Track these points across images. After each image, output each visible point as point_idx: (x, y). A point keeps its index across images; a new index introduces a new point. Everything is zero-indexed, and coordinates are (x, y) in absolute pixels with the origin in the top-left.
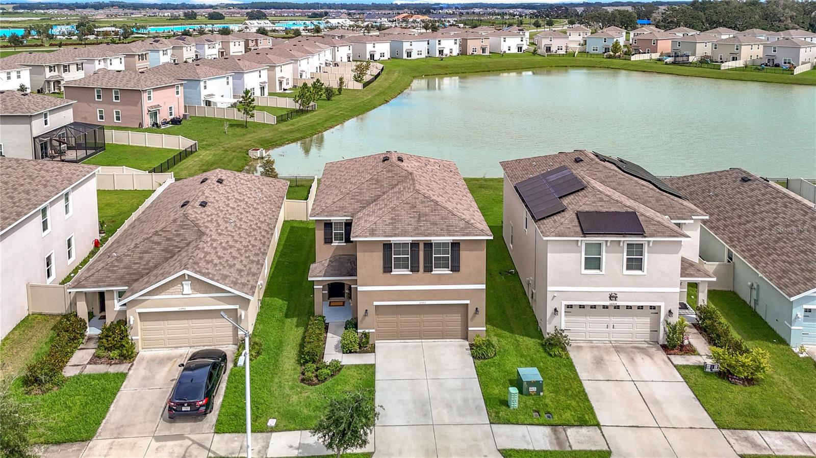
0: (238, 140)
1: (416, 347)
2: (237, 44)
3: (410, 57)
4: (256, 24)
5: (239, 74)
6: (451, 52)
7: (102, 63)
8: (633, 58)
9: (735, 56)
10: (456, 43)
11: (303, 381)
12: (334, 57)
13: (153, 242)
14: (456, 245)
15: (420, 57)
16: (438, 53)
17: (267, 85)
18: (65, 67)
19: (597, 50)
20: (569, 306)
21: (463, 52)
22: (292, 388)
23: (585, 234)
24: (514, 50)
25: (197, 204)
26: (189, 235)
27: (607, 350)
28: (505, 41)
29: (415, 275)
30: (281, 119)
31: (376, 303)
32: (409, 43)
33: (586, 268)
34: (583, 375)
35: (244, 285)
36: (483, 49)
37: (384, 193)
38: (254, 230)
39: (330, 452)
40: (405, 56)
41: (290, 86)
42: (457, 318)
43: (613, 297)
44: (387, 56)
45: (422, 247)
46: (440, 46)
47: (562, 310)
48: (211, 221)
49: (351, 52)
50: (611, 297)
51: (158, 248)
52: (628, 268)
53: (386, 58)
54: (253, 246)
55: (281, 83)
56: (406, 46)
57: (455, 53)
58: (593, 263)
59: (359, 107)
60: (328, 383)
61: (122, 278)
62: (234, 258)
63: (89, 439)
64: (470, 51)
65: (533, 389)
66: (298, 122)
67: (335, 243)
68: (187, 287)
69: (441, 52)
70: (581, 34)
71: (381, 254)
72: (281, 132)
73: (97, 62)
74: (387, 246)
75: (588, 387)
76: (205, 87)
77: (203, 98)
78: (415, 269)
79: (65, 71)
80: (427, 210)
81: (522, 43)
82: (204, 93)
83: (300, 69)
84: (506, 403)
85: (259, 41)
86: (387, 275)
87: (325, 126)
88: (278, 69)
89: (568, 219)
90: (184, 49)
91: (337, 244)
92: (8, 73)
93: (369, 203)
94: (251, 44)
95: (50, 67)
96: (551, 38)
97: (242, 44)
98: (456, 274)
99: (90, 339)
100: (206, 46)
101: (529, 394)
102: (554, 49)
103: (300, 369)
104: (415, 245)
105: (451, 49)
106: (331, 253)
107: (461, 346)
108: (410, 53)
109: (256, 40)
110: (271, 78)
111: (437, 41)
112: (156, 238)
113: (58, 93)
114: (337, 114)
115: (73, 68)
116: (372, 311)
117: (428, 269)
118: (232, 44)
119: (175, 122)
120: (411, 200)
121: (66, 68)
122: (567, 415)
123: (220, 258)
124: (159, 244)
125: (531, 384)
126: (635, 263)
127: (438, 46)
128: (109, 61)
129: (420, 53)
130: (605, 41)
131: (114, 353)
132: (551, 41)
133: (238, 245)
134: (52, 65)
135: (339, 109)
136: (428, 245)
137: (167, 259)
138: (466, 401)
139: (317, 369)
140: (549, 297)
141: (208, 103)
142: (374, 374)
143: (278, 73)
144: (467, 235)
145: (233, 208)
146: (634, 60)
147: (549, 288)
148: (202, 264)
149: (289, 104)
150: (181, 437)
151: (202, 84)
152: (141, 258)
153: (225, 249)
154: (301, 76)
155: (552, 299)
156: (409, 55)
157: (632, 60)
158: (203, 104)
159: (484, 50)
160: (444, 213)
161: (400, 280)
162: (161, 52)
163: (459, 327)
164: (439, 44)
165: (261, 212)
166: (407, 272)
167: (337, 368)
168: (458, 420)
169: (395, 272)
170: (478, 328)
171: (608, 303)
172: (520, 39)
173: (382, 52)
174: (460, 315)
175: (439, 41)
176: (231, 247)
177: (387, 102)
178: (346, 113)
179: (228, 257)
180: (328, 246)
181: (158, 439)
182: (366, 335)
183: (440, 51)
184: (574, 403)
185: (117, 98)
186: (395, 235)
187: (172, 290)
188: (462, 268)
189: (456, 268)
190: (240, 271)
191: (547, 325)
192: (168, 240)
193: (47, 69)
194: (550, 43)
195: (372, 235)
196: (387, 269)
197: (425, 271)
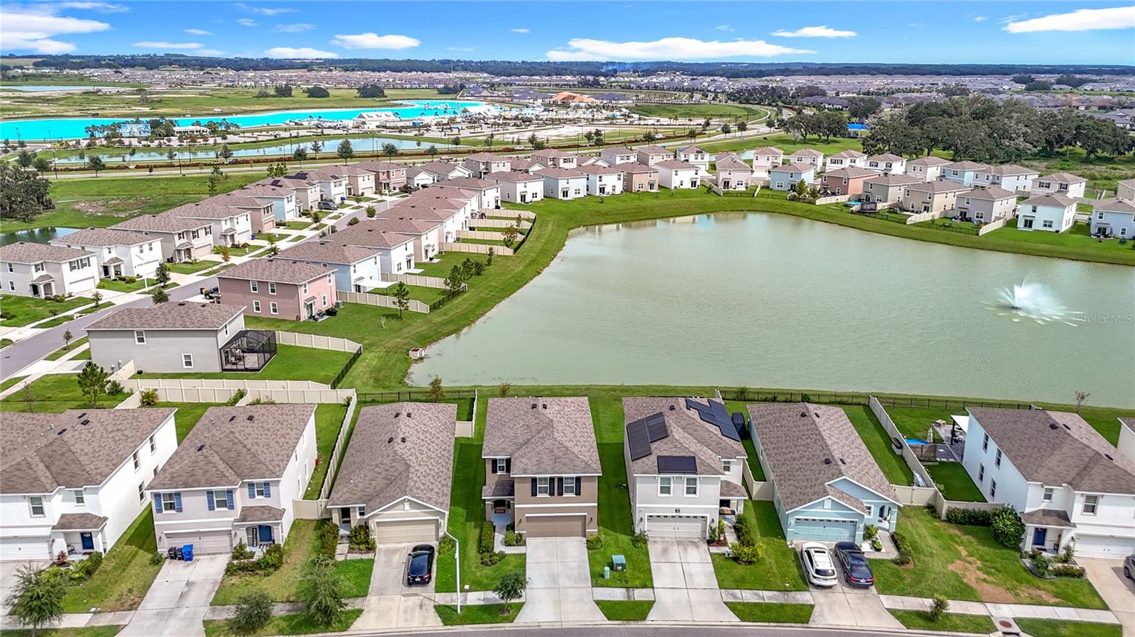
0: (396, 337)
1: (552, 541)
2: (366, 178)
3: (567, 196)
5: (386, 249)
6: (614, 190)
7: (228, 222)
8: (818, 202)
9: (926, 205)
10: (619, 179)
11: (482, 563)
12: (480, 206)
13: (376, 472)
14: (578, 480)
15: (578, 196)
16: (598, 190)
17: (413, 257)
18: (193, 232)
19: (781, 186)
20: (650, 516)
21: (628, 189)
22: (476, 568)
23: (659, 473)
24: (687, 185)
25: (400, 441)
26: (401, 468)
27: (672, 544)
28: (676, 174)
29: (552, 497)
30: (434, 308)
31: (526, 515)
32: (566, 181)
33: (661, 493)
34: (652, 559)
35: (442, 503)
37: (532, 437)
38: (440, 458)
39: (503, 602)
40: (560, 196)
41: (436, 252)
42: (580, 523)
43: (677, 511)
44: (540, 197)
45: (556, 480)
46: (601, 183)
47: (646, 518)
48: (411, 455)
49: (499, 194)
50: (676, 511)
51: (381, 476)
52: (687, 493)
53: (539, 199)
54: (442, 472)
55: (426, 251)
56: (562, 184)
57: (618, 191)
58: (665, 490)
59: (510, 283)
60: (498, 564)
61: (361, 498)
62: (432, 483)
63: (366, 595)
64: (635, 188)
65: (620, 568)
66: (450, 309)
67: (499, 473)
68: (407, 506)
69: (602, 190)
70: (770, 159)
71: (530, 484)
72: (436, 324)
73: (223, 222)
74: (534, 480)
75: (653, 566)
76: (355, 271)
77: (353, 283)
78: (552, 494)
79: (194, 237)
80: (561, 454)
81: (696, 176)
82: (354, 277)
83: (446, 231)
84: (603, 576)
85: (391, 174)
86: (533, 497)
87: (477, 313)
88: (423, 238)
89: (651, 461)
90: (309, 191)
92: (141, 246)
93: (522, 445)
94: (383, 177)
95: (179, 234)
96: (730, 171)
97: (372, 177)
98: (578, 496)
99: (342, 537)
100: (332, 185)
101: (617, 570)
102: (732, 184)
103: (480, 556)
104: (552, 479)
105: (614, 186)
106: (496, 479)
107: (581, 541)
108: (567, 191)
109: (388, 172)
110: (417, 248)
111: (598, 179)
112: (377, 470)
113: (190, 263)
114: (487, 296)
115: (202, 232)
116: (524, 520)
117: (560, 494)
118: (360, 179)
119: (330, 312)
120: (551, 447)
121: (195, 235)
122: (637, 583)
123: (424, 484)
124: (380, 473)
125: (618, 565)
126: (692, 491)
127: (598, 183)
128: (235, 220)
129: (577, 192)
130: (792, 177)
131: (363, 547)
132: (730, 174)
133: (432, 473)
134: (180, 232)
135: (489, 289)
136: (560, 479)
137: (388, 485)
138: (579, 575)
139: (491, 556)
140: (637, 510)
141: (358, 288)
142: (525, 559)
143: (424, 242)
144: (586, 473)
145: (423, 440)
146: (819, 204)
147: (637, 505)
148: (415, 490)
149: (437, 283)
150: (416, 595)
151: (352, 268)
152: (370, 484)
153: (425, 477)
154: (447, 238)
155: (639, 512)
156: (565, 194)
158: (353, 290)
159: (652, 186)
160: (571, 456)
161: (543, 501)
162: (286, 200)
163: (580, 529)
164: (600, 181)
165: (442, 441)
166: (547, 496)
167: (502, 556)
168: (574, 585)
169: (539, 496)
170: (593, 530)
171: (674, 514)
172: (694, 172)
173: (535, 192)
175: (600, 177)
176: (429, 474)
177: (539, 273)
178: (497, 295)
179: (428, 483)
180: (494, 474)
181: (404, 596)
182: (520, 535)
183: (600, 189)
184: (642, 576)
185: (273, 291)
186: (539, 473)
187: (397, 508)
188: (582, 493)
189: (578, 493)
190: (437, 493)
191: (636, 528)
192: (386, 470)
193: (176, 237)
194: (729, 176)
195: (524, 473)
196: (534, 494)
197: (559, 495)
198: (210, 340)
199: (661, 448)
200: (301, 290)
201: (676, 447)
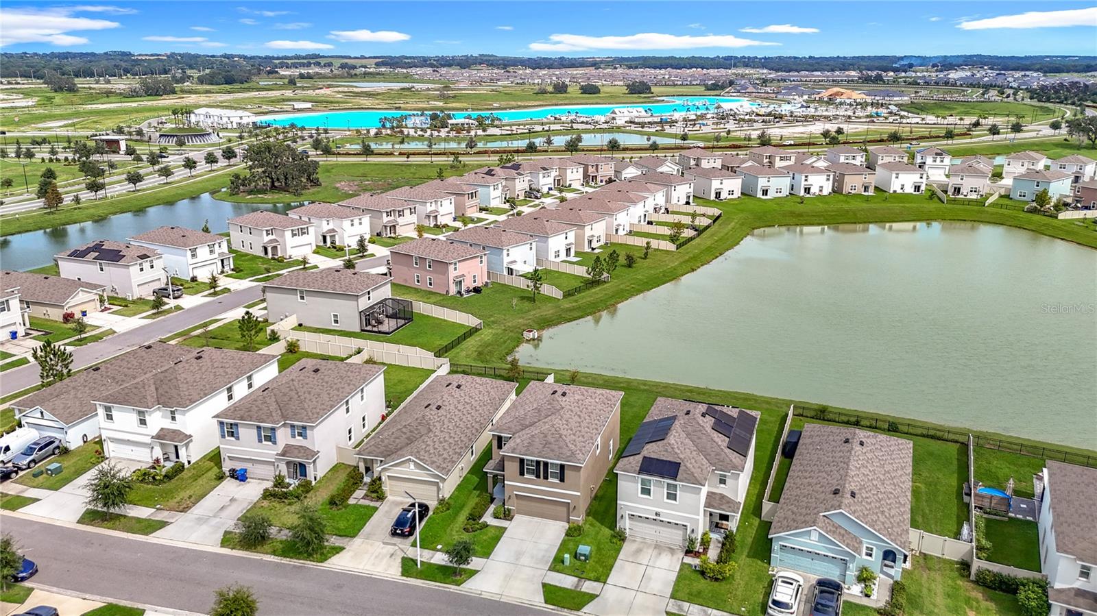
0: (520, 318)
2: (575, 170)
3: (766, 195)
4: (626, 113)
5: (544, 236)
6: (821, 191)
7: (433, 204)
8: (1061, 216)
10: (828, 179)
11: (464, 529)
12: (668, 200)
13: (402, 432)
14: (563, 467)
15: (778, 195)
16: (803, 190)
17: (573, 246)
18: (399, 211)
19: (1024, 196)
20: (631, 515)
21: (837, 190)
23: (639, 473)
24: (909, 189)
25: (434, 408)
26: (423, 430)
27: (648, 546)
28: (897, 177)
29: (538, 479)
30: (568, 295)
31: (515, 493)
32: (767, 179)
33: (641, 493)
34: (621, 557)
35: (444, 468)
36: (865, 187)
37: (539, 421)
38: (468, 428)
40: (760, 195)
41: (602, 243)
42: (563, 510)
43: (658, 514)
44: (737, 194)
45: (542, 464)
46: (806, 183)
47: (627, 516)
48: (439, 421)
49: (691, 190)
50: (656, 514)
51: (404, 436)
52: (668, 498)
53: (735, 196)
54: (462, 441)
55: (590, 242)
56: (762, 182)
57: (825, 193)
58: (646, 491)
59: (658, 278)
60: (477, 533)
61: (382, 452)
62: (445, 449)
63: (353, 537)
64: (847, 189)
65: (582, 558)
66: (583, 297)
68: (412, 466)
69: (807, 190)
70: (1026, 164)
71: (518, 464)
72: (562, 310)
73: (429, 204)
74: (522, 461)
75: (618, 563)
76: (508, 255)
77: (505, 265)
78: (538, 476)
79: (400, 216)
80: (553, 440)
81: (921, 180)
82: (506, 260)
83: (616, 223)
84: (563, 563)
85: (600, 167)
86: (521, 477)
87: (608, 303)
88: (587, 229)
89: (636, 461)
90: (517, 181)
93: (527, 427)
94: (591, 170)
95: (387, 212)
96: (962, 176)
97: (581, 170)
98: (563, 483)
99: (365, 484)
100: (541, 175)
101: (578, 560)
102: (965, 190)
103: (466, 522)
104: (538, 463)
105: (822, 187)
107: (564, 527)
108: (767, 191)
109: (597, 165)
110: (579, 239)
111: (803, 178)
112: (404, 430)
113: (393, 238)
115: (407, 212)
116: (513, 497)
117: (546, 478)
118: (569, 171)
119: (477, 290)
120: (546, 432)
121: (401, 213)
123: (435, 449)
124: (405, 433)
125: (583, 555)
126: (672, 496)
127: (803, 183)
128: (439, 203)
129: (779, 191)
130: (1038, 186)
131: (375, 495)
132: (962, 179)
133: (451, 441)
134: (388, 210)
135: (632, 282)
136: (546, 464)
137: (408, 444)
138: (544, 557)
139: (475, 524)
140: (619, 507)
141: (511, 271)
142: (503, 533)
143: (588, 232)
144: (569, 461)
145: (459, 410)
146: (1063, 218)
147: (619, 501)
148: (422, 453)
149: (581, 271)
150: (394, 545)
151: (505, 252)
152: (394, 442)
153: (441, 442)
154: (617, 230)
155: (621, 509)
156: (765, 192)
157: (1059, 218)
158: (505, 272)
159: (866, 189)
160: (562, 444)
161: (529, 481)
162: (492, 188)
163: (563, 515)
164: (806, 180)
165: (480, 414)
166: (533, 477)
167: (486, 526)
168: (533, 565)
169: (526, 476)
170: (579, 518)
171: (655, 517)
172: (919, 176)
173: (731, 189)
174: (565, 508)
175: (806, 177)
176: (446, 441)
177: (693, 270)
179: (440, 449)
181: (384, 543)
182: (509, 510)
183: (805, 189)
185: (430, 267)
186: (526, 455)
187: (404, 466)
188: (566, 480)
189: (562, 480)
190: (445, 459)
191: (618, 524)
192: (411, 432)
193: (385, 215)
194: (962, 182)
195: (512, 453)
196: (522, 474)
197: (544, 478)
198: (352, 303)
199: (652, 450)
200: (451, 268)
201: (666, 451)
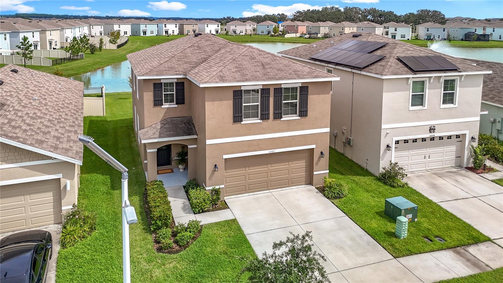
1: (268, 197)
3: (146, 35)
5: (15, 32)
6: (173, 33)
9: (341, 33)
10: (176, 27)
11: (160, 250)
14: (304, 89)
15: (152, 35)
16: (164, 33)
17: (39, 43)
19: (263, 33)
20: (397, 142)
21: (181, 33)
22: (149, 261)
23: (414, 72)
24: (214, 32)
27: (431, 177)
28: (207, 27)
29: (266, 123)
31: (225, 157)
32: (145, 25)
33: (412, 105)
34: (433, 199)
36: (194, 31)
37: (210, 56)
40: (142, 34)
41: (59, 46)
42: (302, 164)
43: (432, 129)
44: (129, 34)
46: (166, 28)
47: (393, 146)
48: (11, 96)
49: (102, 30)
52: (444, 102)
56: (142, 27)
57: (176, 33)
58: (418, 100)
59: (117, 57)
62: (47, 127)
64: (185, 32)
65: (409, 217)
66: (71, 65)
67: (166, 106)
69: (167, 32)
70: (251, 25)
71: (231, 102)
74: (238, 94)
75: (446, 207)
78: (265, 117)
81: (218, 28)
83: (66, 35)
84: (392, 234)
86: (237, 125)
89: (392, 63)
91: (167, 106)
93: (198, 64)
96: (236, 25)
98: (304, 119)
102: (238, 32)
103: (151, 238)
104: (265, 91)
105: (173, 31)
106: (161, 116)
107: (310, 190)
108: (146, 32)
110: (43, 39)
111: (164, 25)
114: (102, 61)
116: (221, 165)
117: (278, 116)
123: (29, 125)
125: (407, 211)
126: (449, 98)
127: (164, 28)
129: (152, 32)
130: (268, 27)
132: (236, 27)
133: (48, 117)
135: (103, 59)
136: (278, 90)
139: (174, 234)
140: (383, 134)
143: (49, 36)
144: (316, 77)
145: (34, 91)
146: (286, 37)
147: (383, 126)
153: (33, 118)
154: (66, 40)
155: (386, 136)
156: (145, 33)
157: (285, 37)
161: (251, 130)
163: (303, 173)
164: (165, 27)
165: (65, 97)
166: (257, 121)
169: (245, 121)
170: (322, 171)
171: (427, 135)
172: (217, 26)
173: (125, 31)
174: (304, 161)
175: (165, 25)
176: (40, 118)
178: (109, 61)
179: (39, 125)
180: (158, 108)
182: (217, 192)
183: (166, 32)
186: (247, 80)
188: (310, 113)
189: (303, 113)
190: (58, 138)
191: (380, 161)
194: (235, 28)
195: (223, 81)
196: (238, 119)
197: (275, 118)
